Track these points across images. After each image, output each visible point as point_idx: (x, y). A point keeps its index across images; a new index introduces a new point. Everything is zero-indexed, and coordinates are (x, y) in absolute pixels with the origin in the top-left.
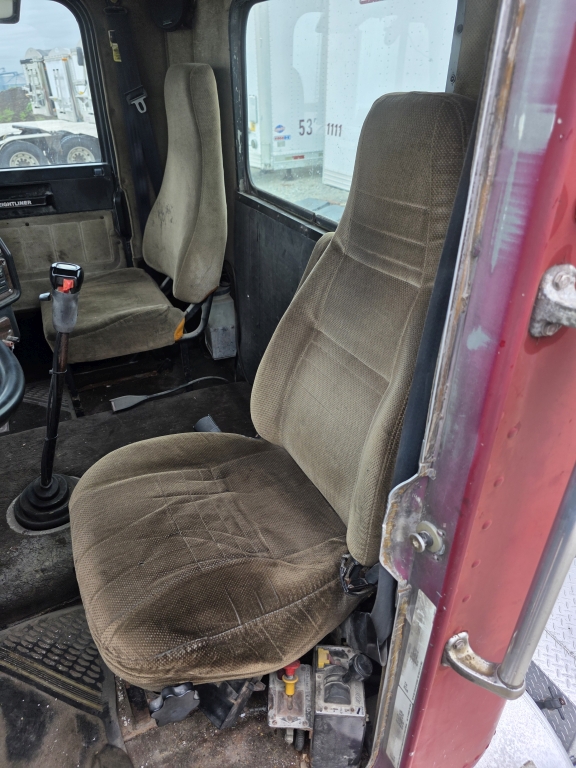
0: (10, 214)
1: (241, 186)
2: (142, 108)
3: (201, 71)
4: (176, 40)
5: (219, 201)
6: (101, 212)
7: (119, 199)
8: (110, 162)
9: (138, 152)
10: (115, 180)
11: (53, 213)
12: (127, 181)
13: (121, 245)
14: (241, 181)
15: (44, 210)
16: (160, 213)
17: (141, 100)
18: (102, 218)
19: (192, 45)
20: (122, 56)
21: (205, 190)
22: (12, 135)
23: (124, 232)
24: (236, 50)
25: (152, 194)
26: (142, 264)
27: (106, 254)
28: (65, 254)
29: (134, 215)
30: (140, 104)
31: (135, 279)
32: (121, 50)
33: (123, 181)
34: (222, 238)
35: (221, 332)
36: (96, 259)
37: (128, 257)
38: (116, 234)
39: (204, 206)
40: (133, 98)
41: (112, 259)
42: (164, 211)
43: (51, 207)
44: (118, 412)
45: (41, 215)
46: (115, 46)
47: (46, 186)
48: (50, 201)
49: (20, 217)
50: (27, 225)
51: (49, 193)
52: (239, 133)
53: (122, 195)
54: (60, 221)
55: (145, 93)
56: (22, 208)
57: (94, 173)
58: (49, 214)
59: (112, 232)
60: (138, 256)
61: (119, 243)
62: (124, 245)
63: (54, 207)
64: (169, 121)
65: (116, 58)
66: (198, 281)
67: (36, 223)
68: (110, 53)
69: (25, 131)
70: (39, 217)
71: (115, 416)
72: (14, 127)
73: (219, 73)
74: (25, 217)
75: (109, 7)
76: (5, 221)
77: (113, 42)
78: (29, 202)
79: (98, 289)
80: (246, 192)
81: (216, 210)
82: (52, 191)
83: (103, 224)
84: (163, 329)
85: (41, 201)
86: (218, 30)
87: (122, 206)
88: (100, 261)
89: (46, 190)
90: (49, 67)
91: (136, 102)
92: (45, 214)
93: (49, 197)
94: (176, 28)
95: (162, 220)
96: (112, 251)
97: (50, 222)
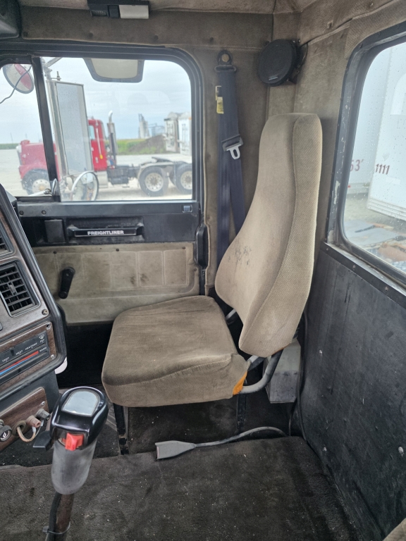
0: (105, 240)
1: (330, 237)
2: (236, 155)
3: (306, 121)
4: (279, 95)
5: (306, 256)
6: (183, 244)
7: (202, 233)
8: (199, 200)
9: (226, 194)
10: (200, 216)
11: (141, 242)
12: (211, 218)
13: (197, 272)
14: (330, 233)
15: (134, 239)
16: (237, 251)
17: (236, 147)
18: (184, 248)
19: (293, 99)
20: (225, 109)
21: (292, 243)
22: (151, 162)
23: (202, 262)
24: (348, 99)
25: (233, 230)
26: (212, 293)
27: (183, 279)
28: (146, 277)
29: (213, 247)
30: (235, 151)
31: (204, 308)
32: (225, 103)
33: (208, 218)
34: (303, 295)
35: (282, 376)
36: (173, 283)
37: (202, 283)
38: (194, 263)
39: (288, 261)
40: (229, 145)
41: (187, 284)
42: (242, 251)
43: (141, 236)
44: (161, 460)
45: (130, 243)
46: (220, 100)
47: (139, 218)
48: (140, 231)
49: (113, 243)
50: (118, 250)
51: (141, 224)
52: (337, 184)
53: (205, 229)
54: (147, 249)
55: (241, 141)
56: (116, 236)
57: (183, 209)
58: (137, 242)
59: (191, 260)
60: (210, 284)
61: (195, 270)
62: (200, 272)
63: (143, 237)
64: (260, 168)
65: (220, 111)
66: (269, 338)
67: (125, 249)
68: (214, 107)
69: (159, 160)
70: (129, 245)
71: (157, 464)
72: (153, 158)
73: (326, 123)
74: (116, 243)
75: (220, 65)
76: (99, 247)
77: (219, 96)
78: (122, 232)
79: (167, 317)
80: (334, 243)
81: (302, 265)
82: (144, 223)
83: (184, 254)
84: (222, 384)
85: (132, 231)
86: (329, 81)
87: (203, 240)
88: (176, 285)
89: (139, 222)
90: (180, 123)
91: (231, 149)
92: (134, 242)
93: (141, 228)
94: (281, 83)
95: (239, 259)
96: (188, 277)
97: (137, 250)
